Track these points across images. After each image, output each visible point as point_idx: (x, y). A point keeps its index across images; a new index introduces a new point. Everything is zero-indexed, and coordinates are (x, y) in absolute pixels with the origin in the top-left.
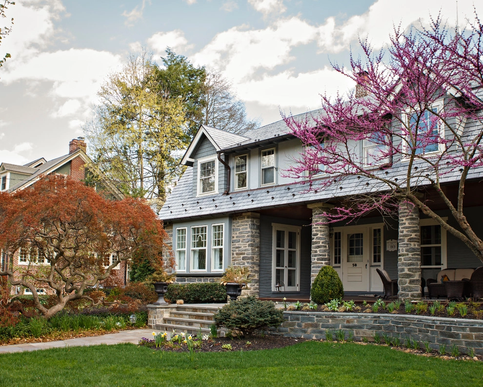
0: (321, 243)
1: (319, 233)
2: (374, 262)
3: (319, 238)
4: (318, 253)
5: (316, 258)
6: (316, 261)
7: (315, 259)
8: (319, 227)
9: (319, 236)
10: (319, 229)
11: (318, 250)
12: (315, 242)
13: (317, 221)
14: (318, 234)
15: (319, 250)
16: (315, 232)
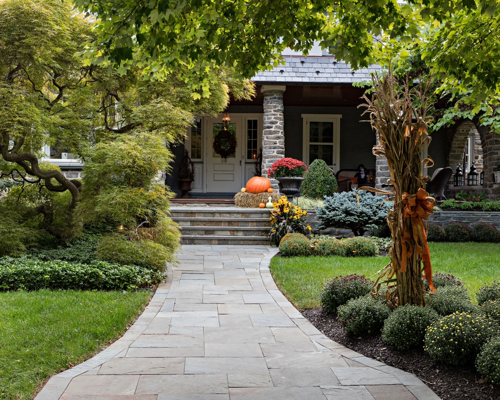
0: (280, 133)
1: (279, 122)
2: (248, 159)
3: (279, 127)
4: (278, 145)
5: (275, 150)
6: (275, 154)
7: (274, 152)
8: (278, 113)
9: (278, 124)
10: (278, 116)
11: (277, 141)
12: (274, 131)
13: (275, 107)
14: (277, 122)
15: (279, 142)
16: (274, 120)
